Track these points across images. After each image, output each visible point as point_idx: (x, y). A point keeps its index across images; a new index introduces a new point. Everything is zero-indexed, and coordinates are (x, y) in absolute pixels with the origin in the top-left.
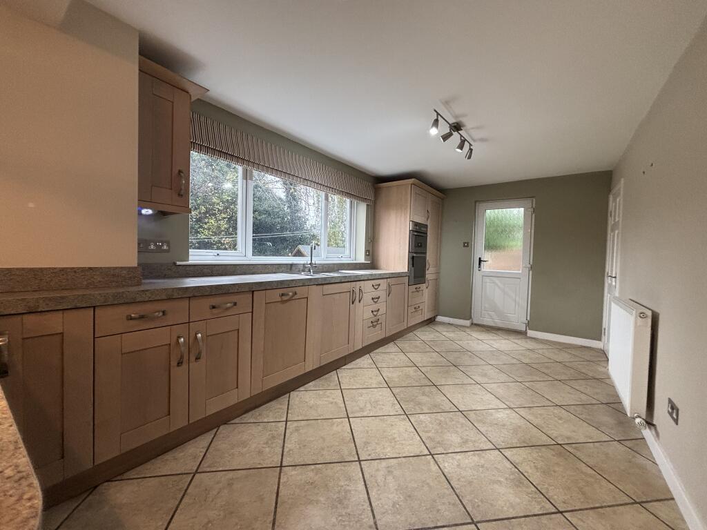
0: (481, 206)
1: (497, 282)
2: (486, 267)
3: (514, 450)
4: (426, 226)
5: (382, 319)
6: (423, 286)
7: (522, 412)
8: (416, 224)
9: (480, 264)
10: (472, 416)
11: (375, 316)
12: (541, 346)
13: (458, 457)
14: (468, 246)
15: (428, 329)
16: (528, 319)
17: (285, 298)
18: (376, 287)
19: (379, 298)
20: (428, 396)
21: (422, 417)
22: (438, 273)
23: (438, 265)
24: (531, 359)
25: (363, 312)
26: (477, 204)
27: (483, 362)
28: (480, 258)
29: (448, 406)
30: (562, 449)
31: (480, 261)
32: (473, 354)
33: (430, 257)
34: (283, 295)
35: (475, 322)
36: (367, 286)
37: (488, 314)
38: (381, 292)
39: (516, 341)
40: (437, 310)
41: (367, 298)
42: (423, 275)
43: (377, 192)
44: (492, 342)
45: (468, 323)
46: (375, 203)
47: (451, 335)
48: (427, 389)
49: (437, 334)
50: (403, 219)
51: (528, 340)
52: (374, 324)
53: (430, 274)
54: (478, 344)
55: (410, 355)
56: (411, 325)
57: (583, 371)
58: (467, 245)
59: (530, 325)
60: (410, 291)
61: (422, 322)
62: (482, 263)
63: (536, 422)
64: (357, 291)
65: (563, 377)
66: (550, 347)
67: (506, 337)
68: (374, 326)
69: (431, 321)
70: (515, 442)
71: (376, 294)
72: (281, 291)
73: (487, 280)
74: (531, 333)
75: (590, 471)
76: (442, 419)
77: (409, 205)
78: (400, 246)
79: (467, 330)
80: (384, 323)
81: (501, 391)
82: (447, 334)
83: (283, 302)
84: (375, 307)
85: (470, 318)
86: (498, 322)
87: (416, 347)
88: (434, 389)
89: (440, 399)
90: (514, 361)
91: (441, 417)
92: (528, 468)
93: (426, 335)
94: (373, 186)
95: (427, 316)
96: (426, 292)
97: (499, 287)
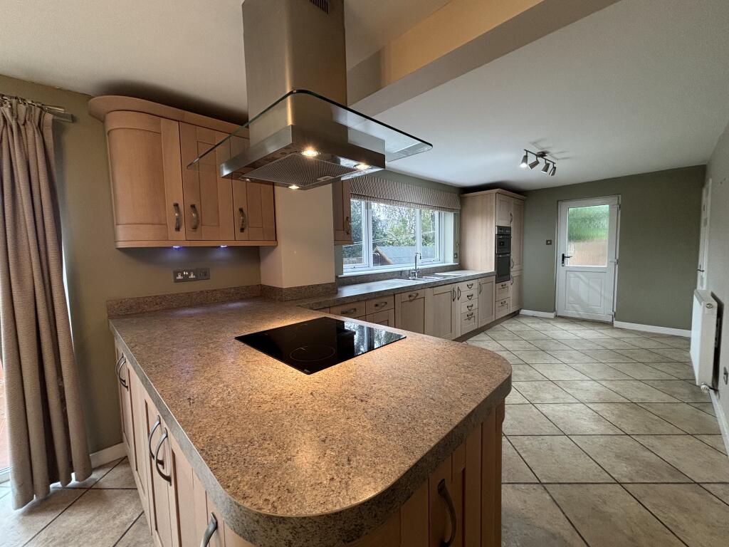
0: (563, 206)
1: (581, 276)
2: (569, 263)
3: (596, 404)
4: (509, 228)
5: (475, 314)
6: (508, 283)
7: (604, 383)
8: (499, 228)
9: (563, 260)
10: (560, 384)
11: (470, 310)
12: (628, 335)
13: (552, 406)
14: (551, 244)
15: (514, 321)
16: (615, 310)
17: (412, 298)
18: (470, 286)
19: (472, 295)
20: (523, 371)
21: (520, 383)
22: (521, 270)
23: (521, 262)
24: (616, 346)
25: (461, 307)
26: (559, 203)
27: (568, 348)
28: (563, 255)
29: (540, 377)
30: (634, 405)
31: (564, 257)
32: (558, 342)
33: (514, 256)
34: (410, 296)
35: (559, 314)
36: (463, 286)
37: (573, 307)
38: (474, 291)
39: (601, 331)
40: (521, 304)
41: (464, 296)
42: (509, 273)
43: (462, 201)
44: (577, 332)
45: (552, 315)
46: (461, 211)
47: (537, 326)
48: (521, 367)
49: (523, 326)
50: (488, 225)
51: (615, 330)
52: (470, 316)
53: (514, 272)
54: (564, 333)
55: (501, 342)
56: (500, 317)
57: (669, 356)
58: (549, 243)
59: (616, 316)
60: (497, 288)
61: (507, 316)
62: (566, 259)
63: (615, 389)
64: (456, 290)
65: (647, 361)
66: (637, 336)
67: (592, 328)
68: (469, 319)
69: (515, 315)
70: (596, 400)
71: (470, 292)
72: (409, 293)
73: (572, 275)
74: (617, 324)
75: (656, 418)
76: (537, 385)
77: (494, 211)
78: (487, 249)
79: (552, 322)
80: (476, 317)
81: (585, 369)
82: (533, 326)
83: (411, 301)
84: (470, 303)
85: (554, 310)
86: (583, 315)
87: (506, 336)
88: (527, 366)
89: (532, 372)
90: (599, 347)
91: (536, 384)
92: (605, 414)
93: (512, 326)
94: (459, 196)
95: (512, 310)
96: (511, 288)
97: (583, 281)
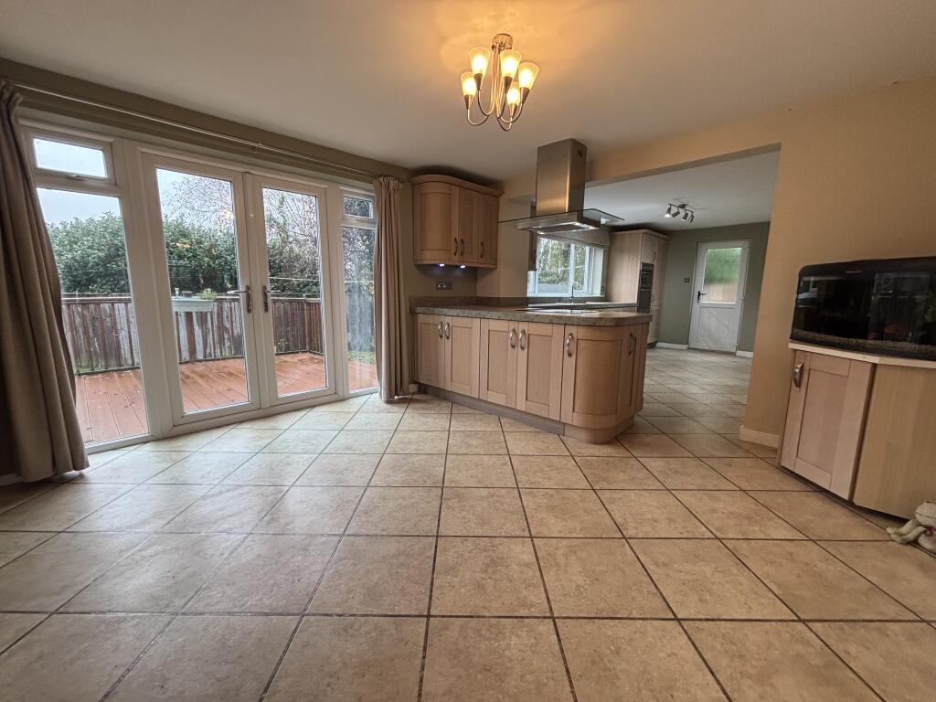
0: (702, 247)
1: (713, 312)
2: (704, 300)
4: (653, 265)
8: (644, 265)
9: (699, 297)
14: (689, 281)
16: (738, 343)
22: (660, 305)
23: (660, 298)
26: (699, 244)
28: (699, 292)
33: (654, 292)
35: (691, 346)
37: (704, 340)
39: (726, 358)
40: (659, 337)
42: (649, 306)
43: (612, 239)
45: (685, 347)
46: (610, 248)
50: (634, 262)
51: (736, 358)
53: (654, 305)
62: (701, 296)
69: (653, 345)
73: (705, 311)
74: (738, 353)
77: (640, 250)
78: (631, 284)
79: (685, 351)
85: (687, 343)
94: (610, 234)
97: (715, 317)
